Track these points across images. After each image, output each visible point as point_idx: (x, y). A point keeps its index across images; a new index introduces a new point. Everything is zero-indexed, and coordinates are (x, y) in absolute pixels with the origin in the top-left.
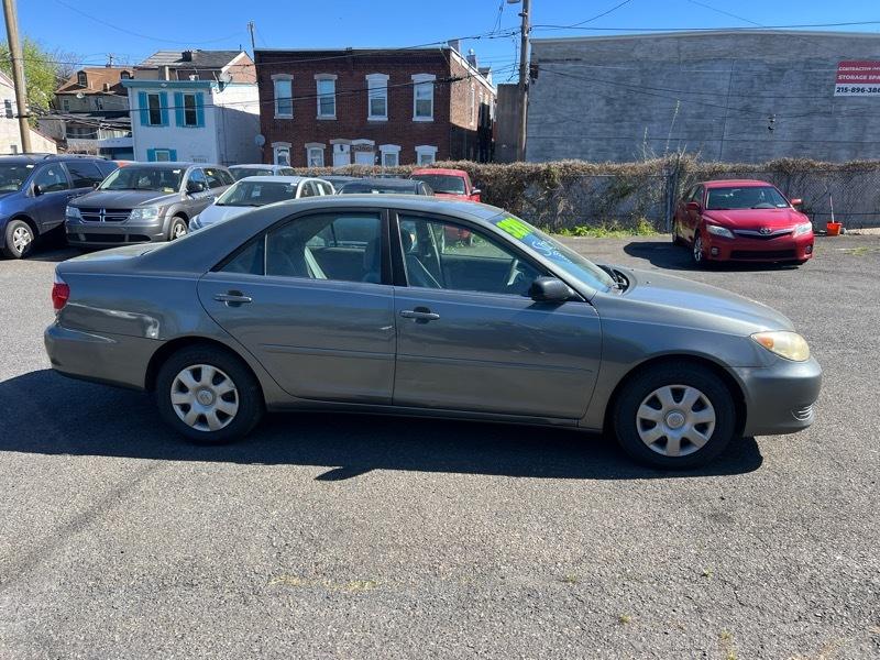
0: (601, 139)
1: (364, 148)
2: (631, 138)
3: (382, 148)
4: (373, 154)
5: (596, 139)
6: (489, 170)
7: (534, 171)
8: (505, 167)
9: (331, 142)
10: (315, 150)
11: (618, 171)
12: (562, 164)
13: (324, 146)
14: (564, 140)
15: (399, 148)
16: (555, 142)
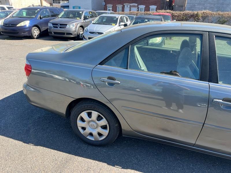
0: (212, 4)
1: (134, 6)
2: (222, 4)
3: (139, 6)
4: (136, 8)
5: (210, 4)
6: (176, 13)
7: (192, 14)
8: (182, 13)
9: (124, 4)
10: (119, 7)
11: (222, 15)
12: (202, 12)
13: (122, 6)
14: (199, 4)
15: (145, 6)
16: (196, 4)
